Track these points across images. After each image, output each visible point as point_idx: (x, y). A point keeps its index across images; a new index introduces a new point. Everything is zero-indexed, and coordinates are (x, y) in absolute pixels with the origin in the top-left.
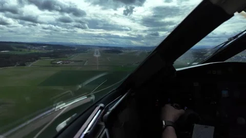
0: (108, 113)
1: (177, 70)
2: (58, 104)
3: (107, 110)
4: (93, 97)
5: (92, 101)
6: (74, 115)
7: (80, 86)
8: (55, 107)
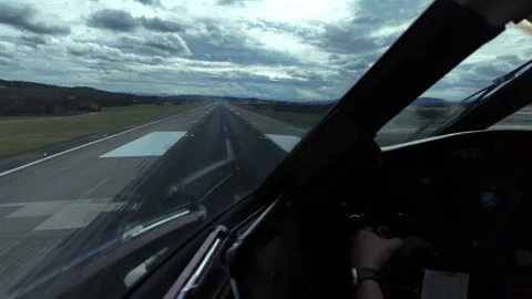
0: (236, 245)
1: (384, 149)
2: (128, 227)
3: (234, 238)
4: (202, 212)
5: (200, 220)
6: (162, 252)
7: (175, 189)
8: (122, 234)
